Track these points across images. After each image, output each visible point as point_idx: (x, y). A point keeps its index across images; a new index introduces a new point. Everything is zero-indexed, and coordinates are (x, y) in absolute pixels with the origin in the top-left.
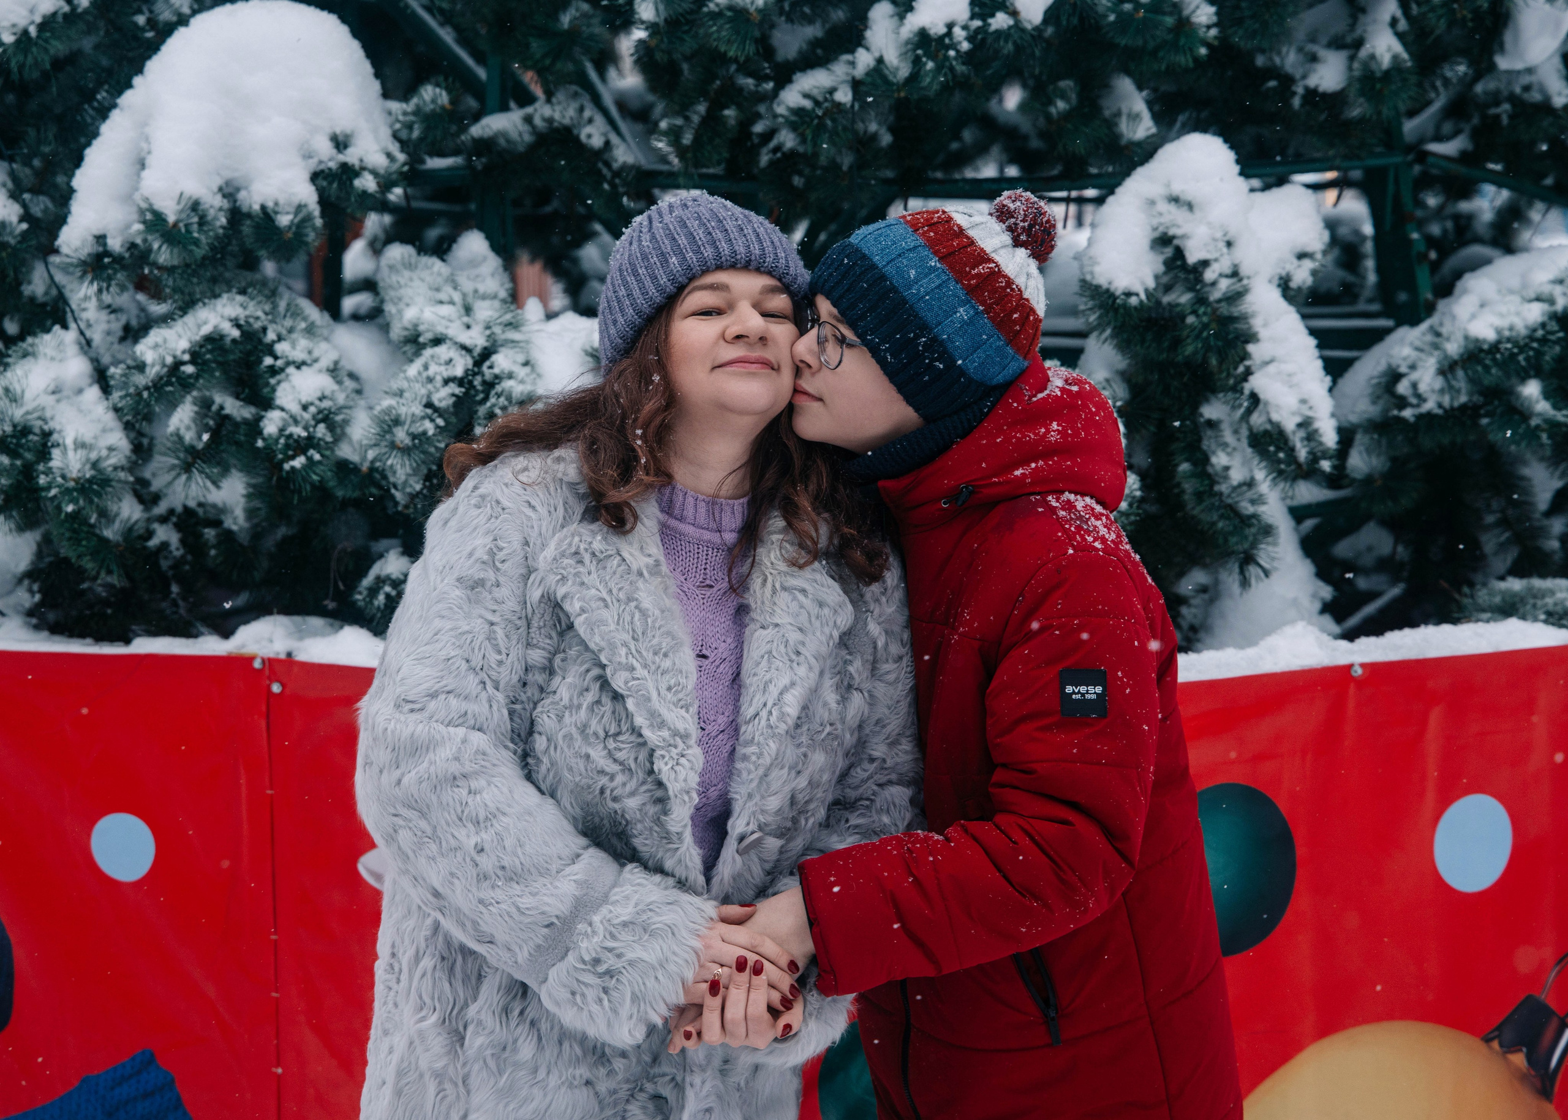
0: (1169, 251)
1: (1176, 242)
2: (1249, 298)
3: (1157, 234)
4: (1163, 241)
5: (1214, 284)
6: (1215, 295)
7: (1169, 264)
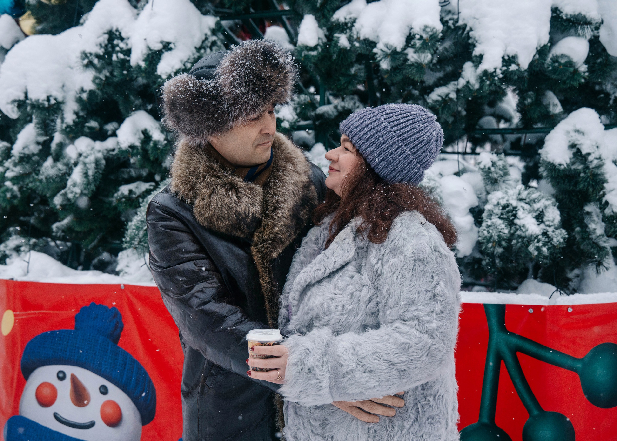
0: (574, 150)
1: (577, 146)
2: (605, 167)
3: (570, 144)
4: (573, 146)
5: (592, 162)
6: (592, 166)
7: (575, 155)
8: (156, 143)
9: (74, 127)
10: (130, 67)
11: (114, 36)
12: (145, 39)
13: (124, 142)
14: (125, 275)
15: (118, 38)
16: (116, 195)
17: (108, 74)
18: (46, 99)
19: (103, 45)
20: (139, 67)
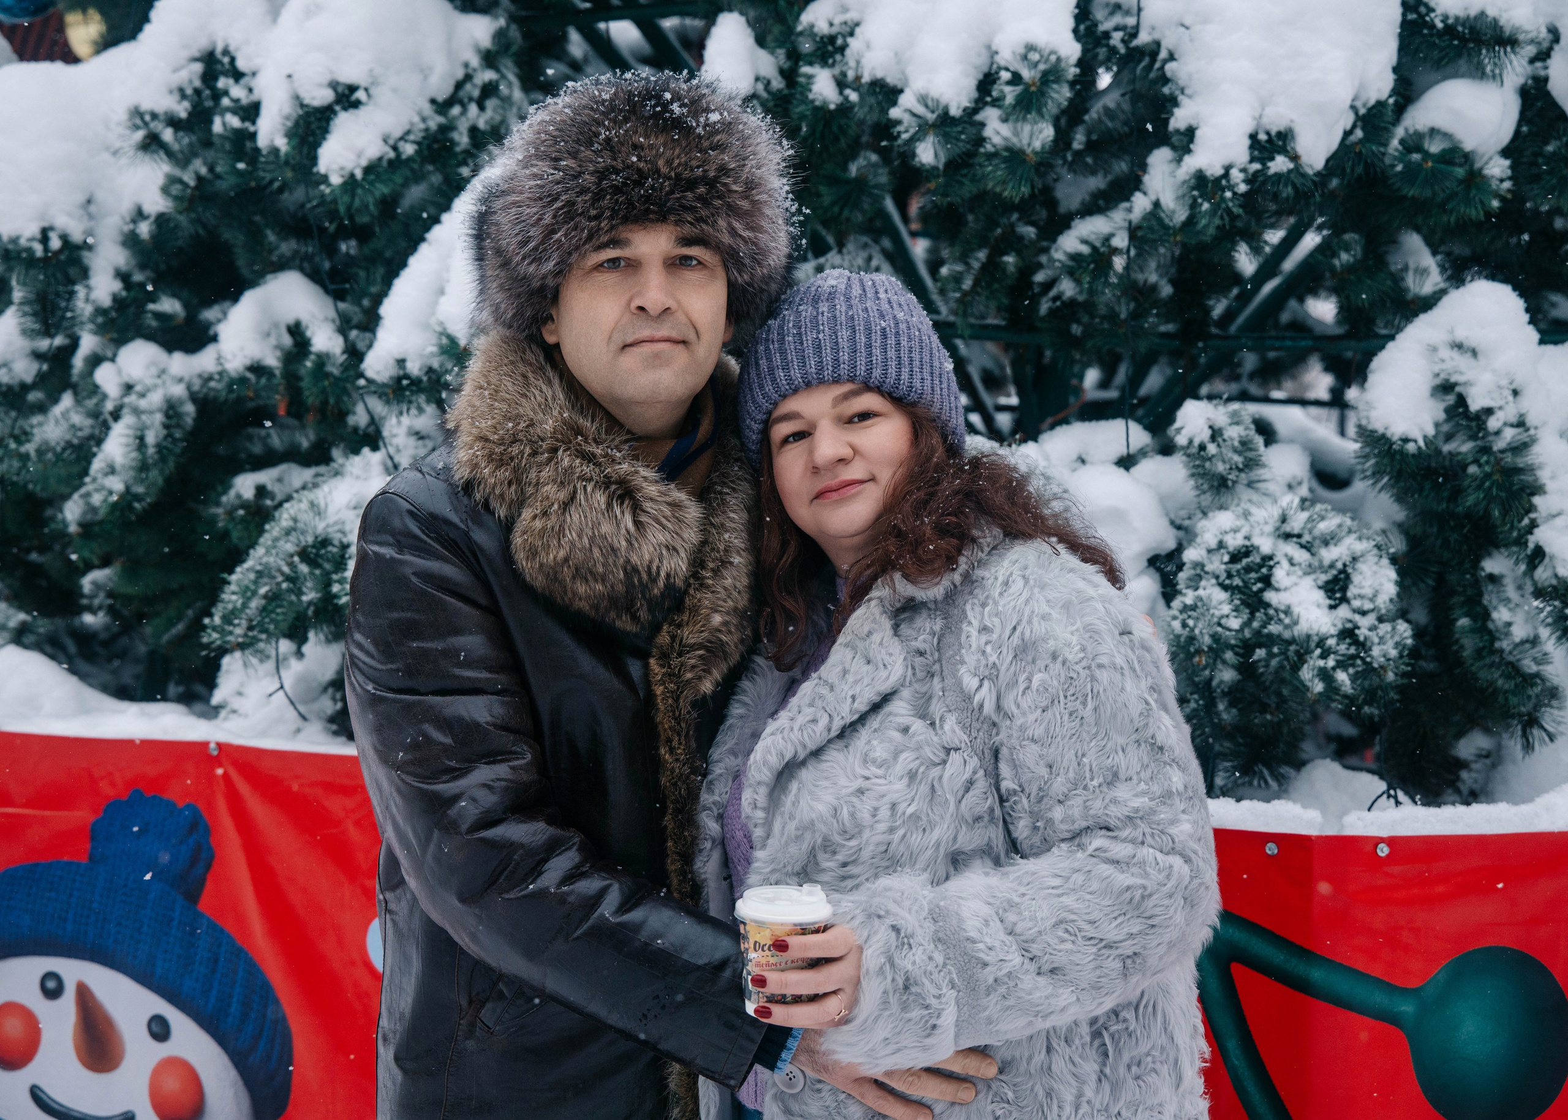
0: (1451, 399)
1: (1458, 389)
2: (1535, 449)
3: (1438, 381)
4: (1445, 388)
5: (1498, 433)
6: (1499, 445)
7: (1447, 411)
8: (322, 359)
9: (114, 314)
10: (257, 150)
11: (219, 67)
12: (289, 76)
13: (234, 356)
14: (232, 716)
15: (226, 74)
16: (224, 499)
17: (203, 171)
18: (39, 236)
19: (189, 91)
20: (275, 151)
